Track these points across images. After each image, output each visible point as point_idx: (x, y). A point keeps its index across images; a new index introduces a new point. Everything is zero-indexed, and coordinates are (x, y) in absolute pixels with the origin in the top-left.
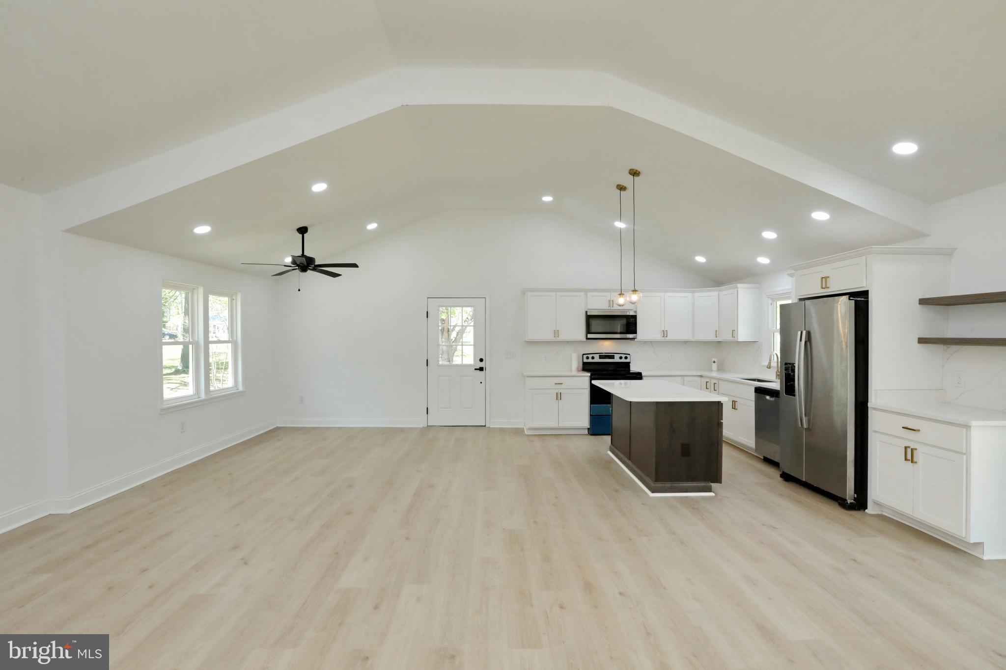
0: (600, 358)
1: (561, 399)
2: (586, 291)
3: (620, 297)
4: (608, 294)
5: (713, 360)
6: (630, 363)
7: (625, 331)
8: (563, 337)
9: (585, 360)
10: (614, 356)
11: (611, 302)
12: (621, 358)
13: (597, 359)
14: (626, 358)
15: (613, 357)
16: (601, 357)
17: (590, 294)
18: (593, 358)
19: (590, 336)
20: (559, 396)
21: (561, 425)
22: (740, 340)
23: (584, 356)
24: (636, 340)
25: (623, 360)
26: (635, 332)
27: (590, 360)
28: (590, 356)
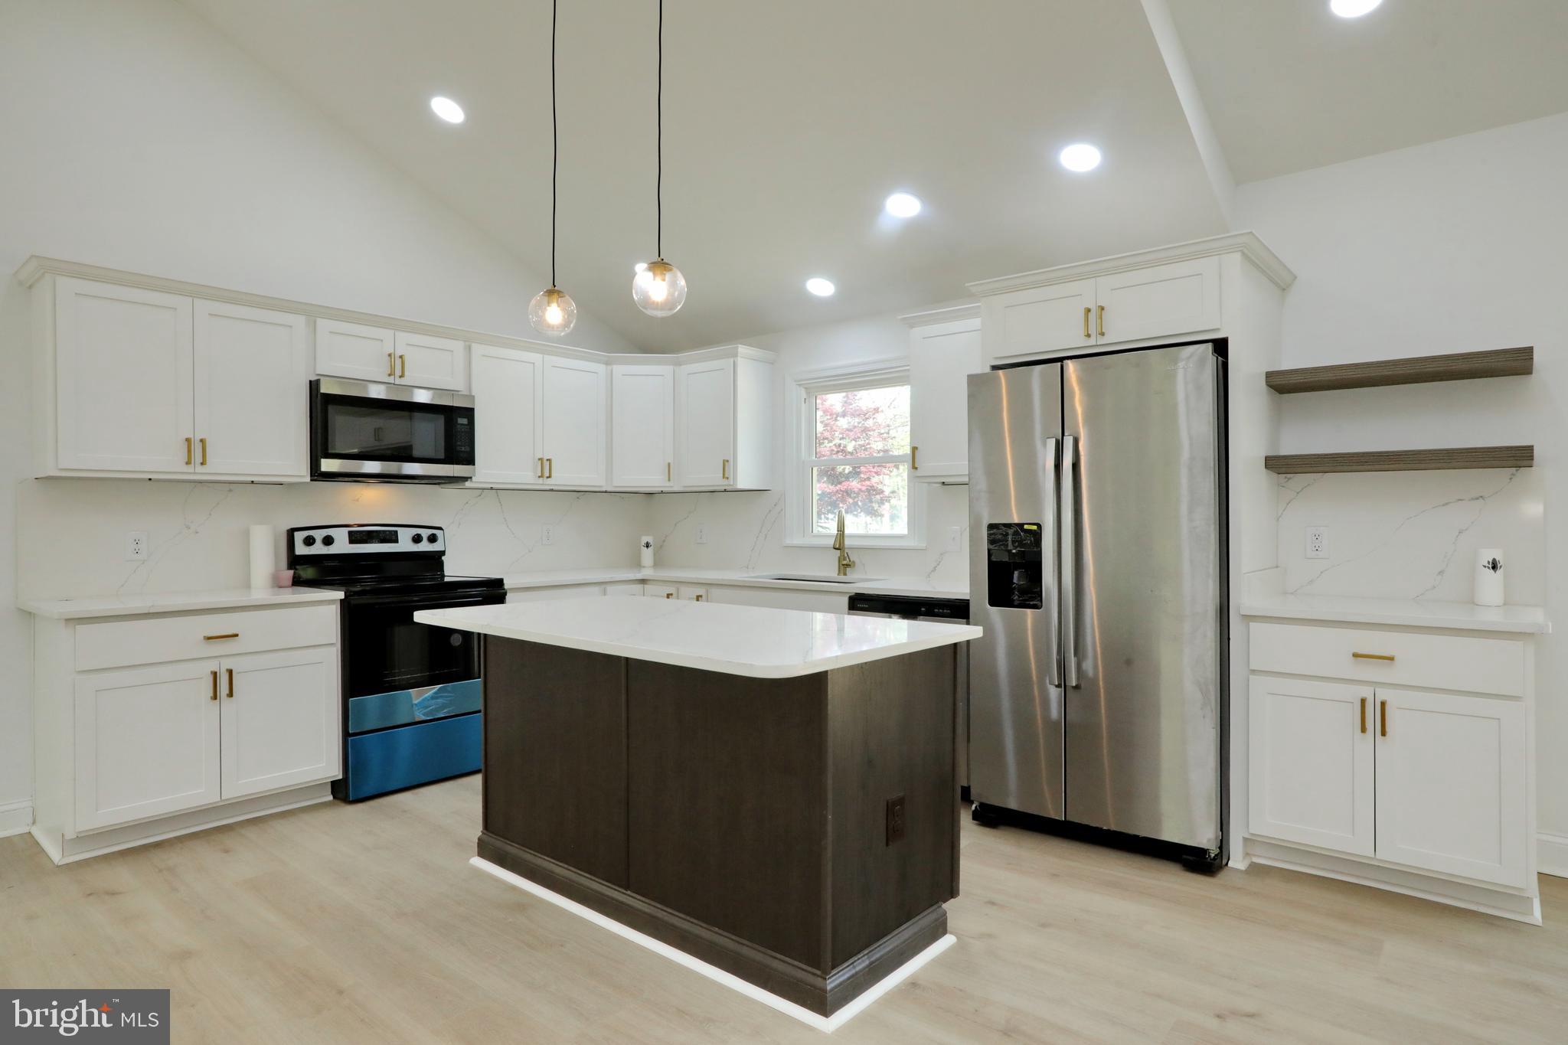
0: (351, 542)
1: (231, 694)
2: (312, 313)
3: (549, 304)
4: (386, 334)
5: (645, 539)
6: (443, 553)
7: (442, 456)
8: (223, 464)
9: (301, 550)
10: (396, 532)
11: (397, 363)
12: (417, 539)
13: (342, 545)
14: (433, 539)
15: (392, 538)
16: (355, 538)
17: (323, 324)
18: (328, 541)
19: (328, 465)
20: (224, 685)
21: (231, 793)
22: (741, 485)
23: (296, 534)
24: (468, 484)
25: (424, 546)
26: (469, 460)
27: (318, 549)
28: (319, 535)
